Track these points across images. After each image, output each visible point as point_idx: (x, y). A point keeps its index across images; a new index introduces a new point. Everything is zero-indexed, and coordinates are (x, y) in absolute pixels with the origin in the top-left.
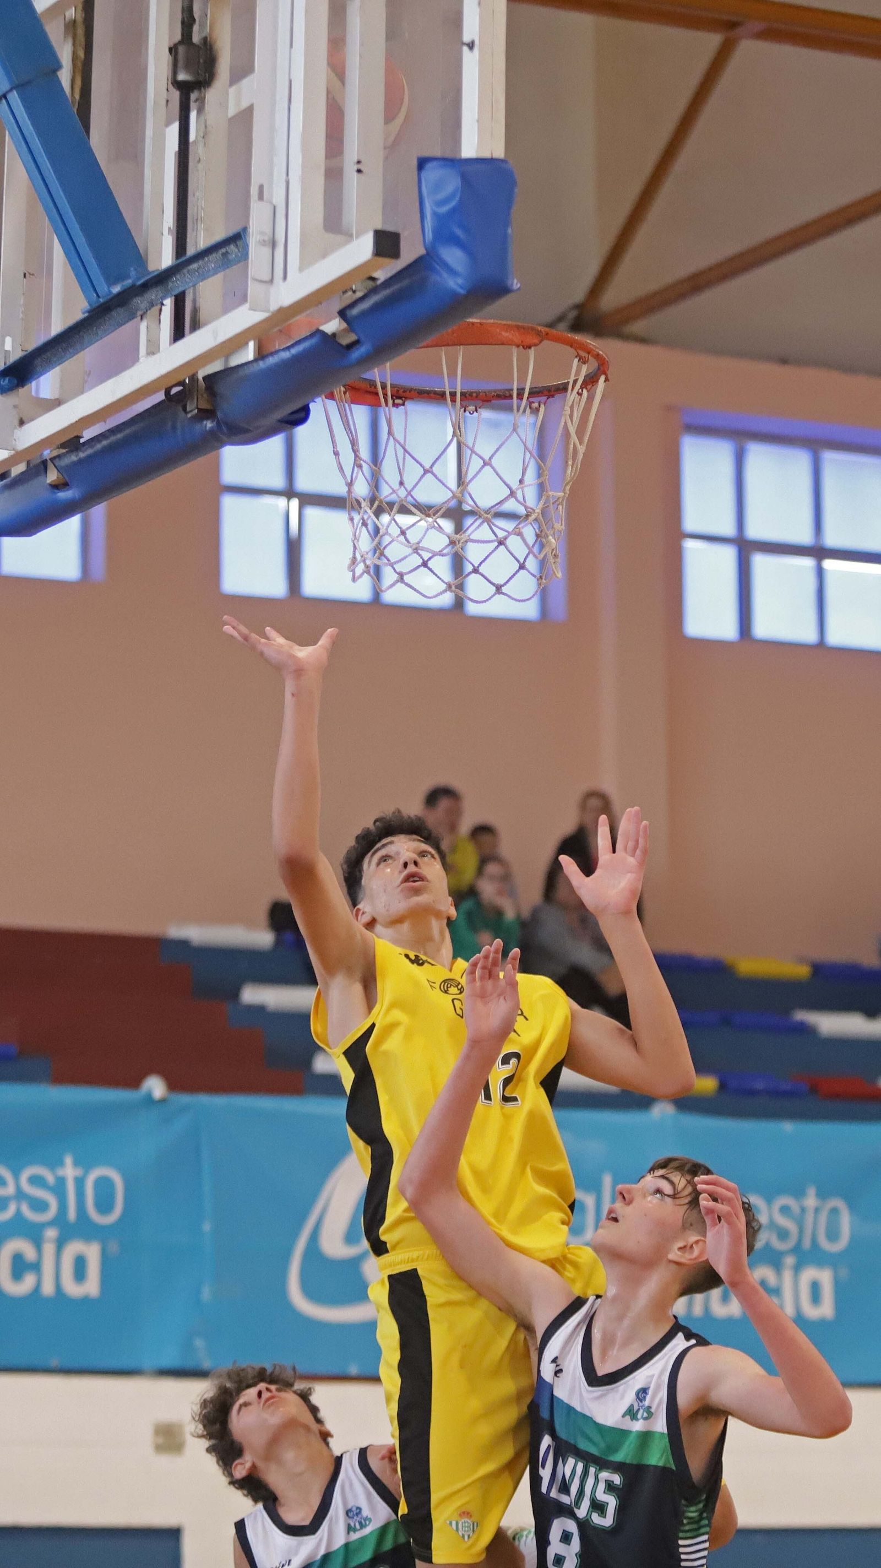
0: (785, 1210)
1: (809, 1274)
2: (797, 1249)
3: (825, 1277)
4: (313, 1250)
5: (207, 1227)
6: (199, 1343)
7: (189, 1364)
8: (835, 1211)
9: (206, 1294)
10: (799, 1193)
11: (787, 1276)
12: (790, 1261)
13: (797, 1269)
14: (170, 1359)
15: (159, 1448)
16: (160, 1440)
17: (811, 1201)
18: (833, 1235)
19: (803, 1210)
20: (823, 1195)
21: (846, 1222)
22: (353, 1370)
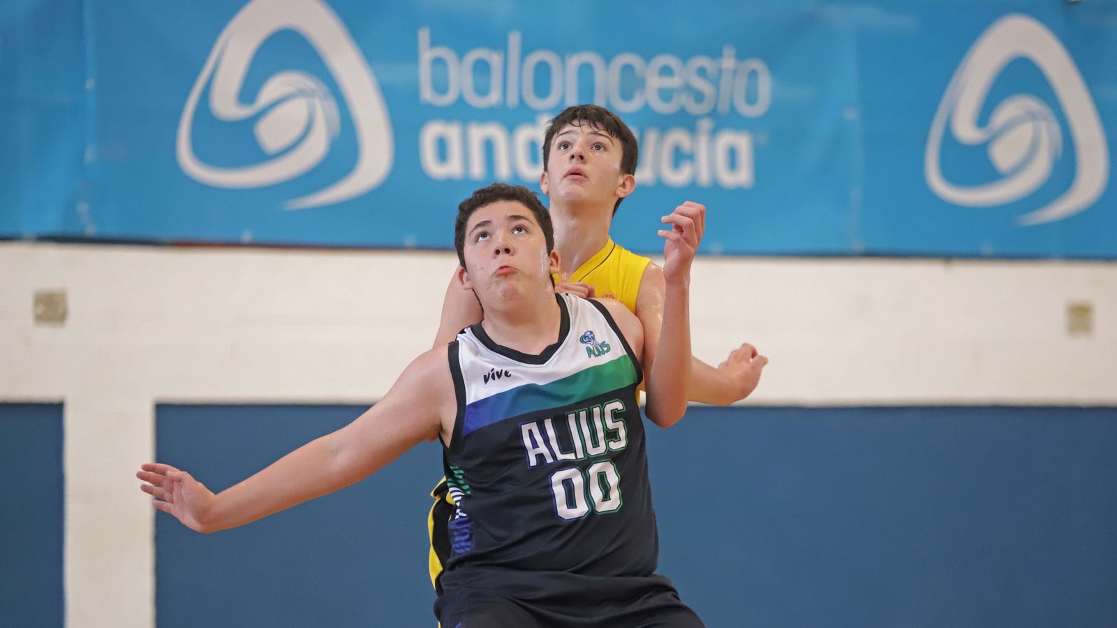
0: (701, 72)
1: (726, 139)
2: (713, 114)
3: (743, 142)
4: (204, 111)
5: (90, 84)
6: (83, 208)
7: (71, 230)
8: (753, 74)
9: (90, 155)
10: (716, 54)
11: (703, 140)
12: (705, 125)
13: (714, 132)
14: (51, 224)
15: (40, 319)
16: (41, 310)
17: (728, 62)
18: (751, 99)
19: (720, 71)
20: (741, 56)
21: (765, 86)
22: (247, 236)
